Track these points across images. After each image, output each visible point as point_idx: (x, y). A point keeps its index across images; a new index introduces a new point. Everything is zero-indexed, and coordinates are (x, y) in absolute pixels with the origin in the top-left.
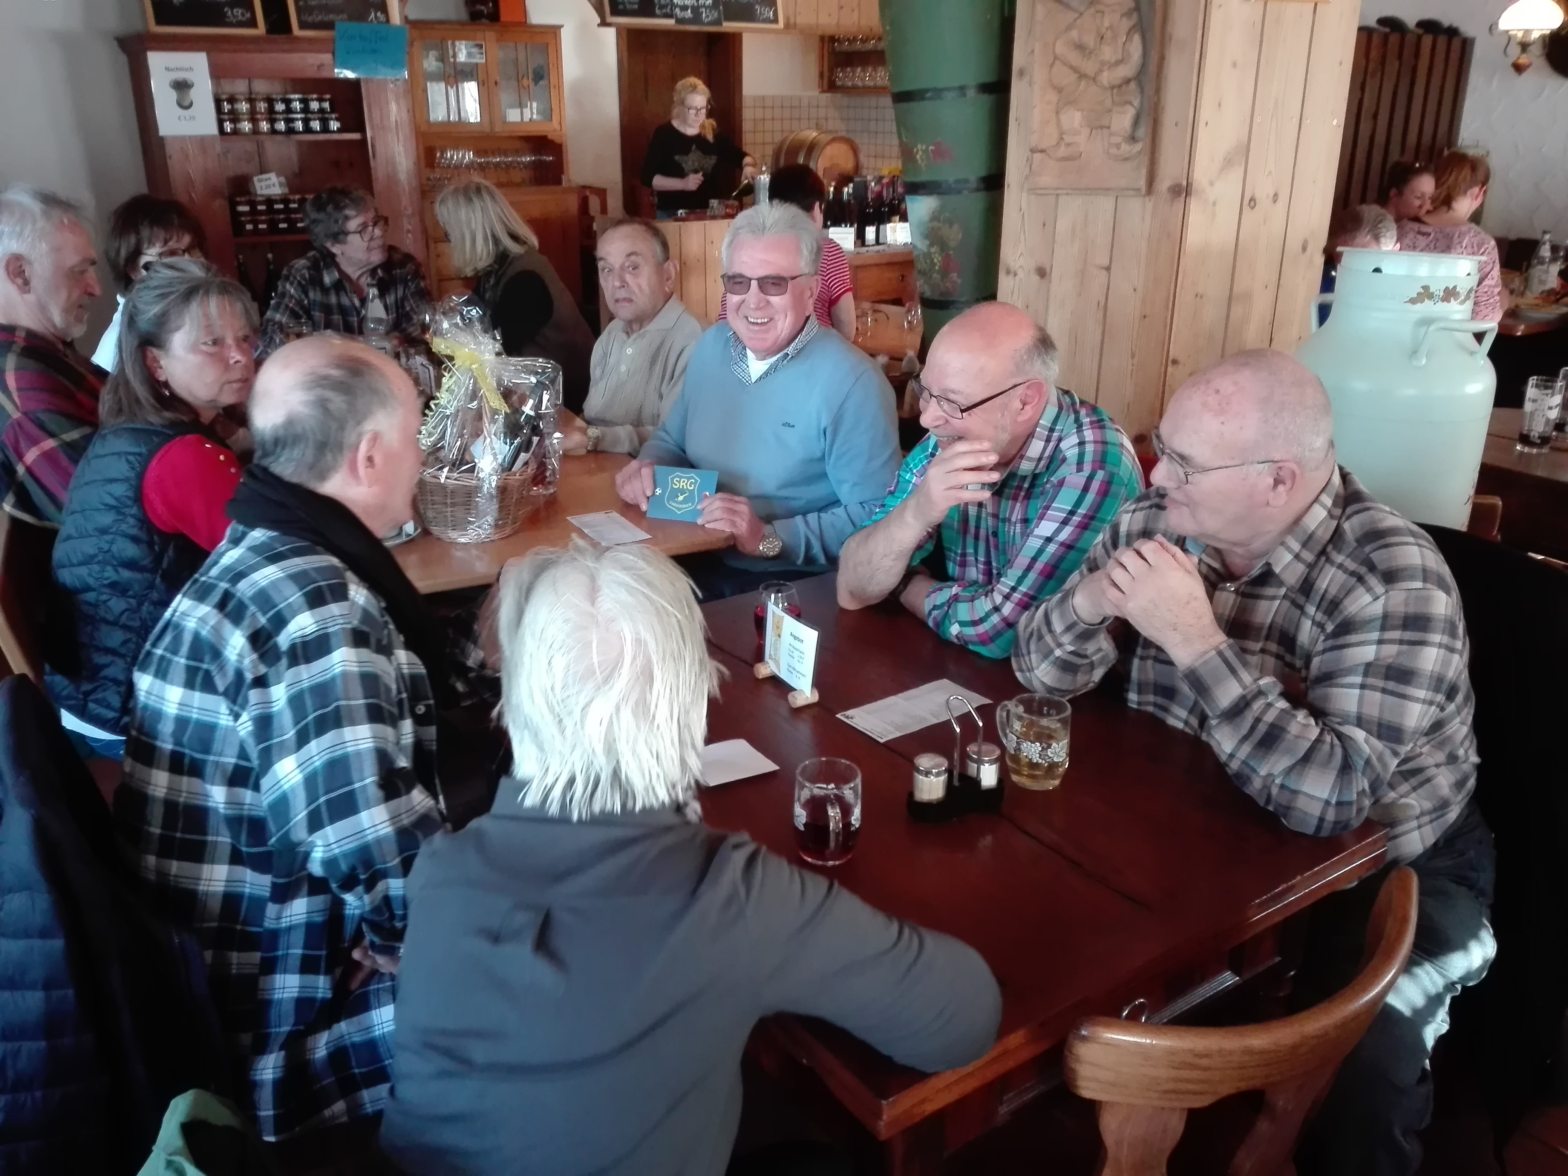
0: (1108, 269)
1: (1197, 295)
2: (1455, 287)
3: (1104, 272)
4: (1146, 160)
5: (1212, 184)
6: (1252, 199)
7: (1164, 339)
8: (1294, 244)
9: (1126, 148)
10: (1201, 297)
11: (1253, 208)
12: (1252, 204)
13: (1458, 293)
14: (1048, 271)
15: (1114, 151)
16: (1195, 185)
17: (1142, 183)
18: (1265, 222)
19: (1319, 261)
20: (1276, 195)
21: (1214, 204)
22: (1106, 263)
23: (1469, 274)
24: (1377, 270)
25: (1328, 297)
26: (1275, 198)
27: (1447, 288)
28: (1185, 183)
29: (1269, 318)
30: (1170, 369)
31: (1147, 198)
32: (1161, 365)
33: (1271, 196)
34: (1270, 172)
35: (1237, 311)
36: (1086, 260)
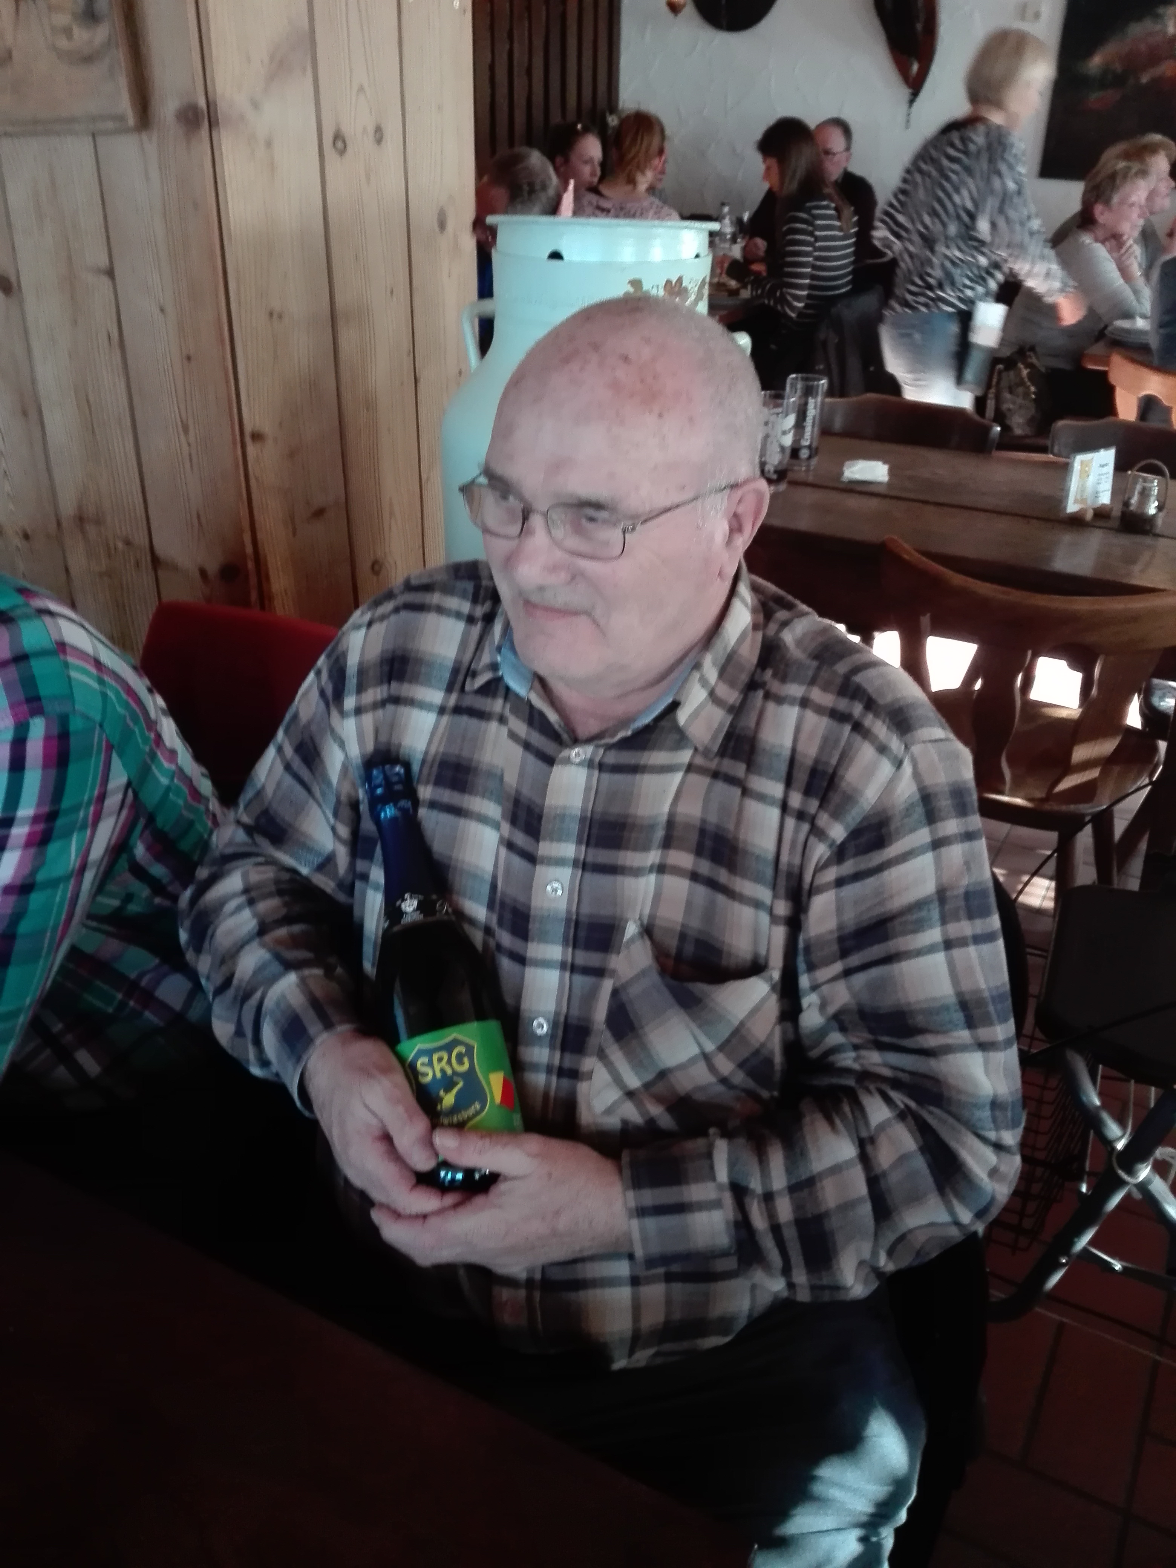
0: (110, 273)
1: (271, 314)
2: (680, 280)
3: (105, 280)
4: (120, 55)
5: (255, 105)
6: (338, 137)
7: (229, 395)
8: (423, 216)
9: (81, 35)
10: (280, 316)
11: (342, 152)
12: (340, 144)
13: (686, 289)
14: (13, 279)
15: (63, 43)
16: (222, 108)
17: (125, 105)
18: (368, 177)
19: (469, 244)
20: (379, 130)
21: (269, 144)
22: (103, 260)
23: (697, 256)
24: (556, 256)
25: (487, 306)
26: (379, 135)
27: (668, 282)
28: (202, 103)
29: (406, 344)
30: (251, 449)
31: (145, 136)
32: (234, 443)
33: (371, 130)
34: (361, 89)
35: (348, 338)
36: (70, 258)
